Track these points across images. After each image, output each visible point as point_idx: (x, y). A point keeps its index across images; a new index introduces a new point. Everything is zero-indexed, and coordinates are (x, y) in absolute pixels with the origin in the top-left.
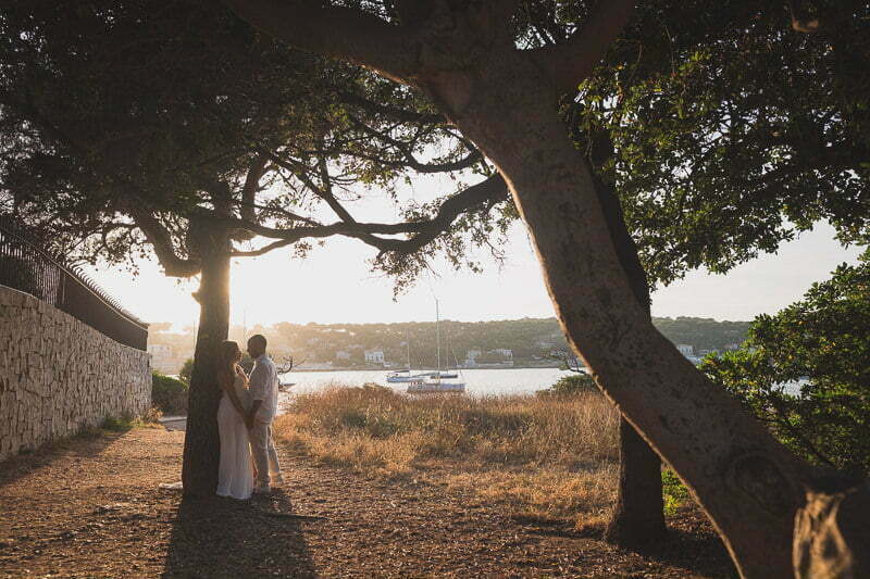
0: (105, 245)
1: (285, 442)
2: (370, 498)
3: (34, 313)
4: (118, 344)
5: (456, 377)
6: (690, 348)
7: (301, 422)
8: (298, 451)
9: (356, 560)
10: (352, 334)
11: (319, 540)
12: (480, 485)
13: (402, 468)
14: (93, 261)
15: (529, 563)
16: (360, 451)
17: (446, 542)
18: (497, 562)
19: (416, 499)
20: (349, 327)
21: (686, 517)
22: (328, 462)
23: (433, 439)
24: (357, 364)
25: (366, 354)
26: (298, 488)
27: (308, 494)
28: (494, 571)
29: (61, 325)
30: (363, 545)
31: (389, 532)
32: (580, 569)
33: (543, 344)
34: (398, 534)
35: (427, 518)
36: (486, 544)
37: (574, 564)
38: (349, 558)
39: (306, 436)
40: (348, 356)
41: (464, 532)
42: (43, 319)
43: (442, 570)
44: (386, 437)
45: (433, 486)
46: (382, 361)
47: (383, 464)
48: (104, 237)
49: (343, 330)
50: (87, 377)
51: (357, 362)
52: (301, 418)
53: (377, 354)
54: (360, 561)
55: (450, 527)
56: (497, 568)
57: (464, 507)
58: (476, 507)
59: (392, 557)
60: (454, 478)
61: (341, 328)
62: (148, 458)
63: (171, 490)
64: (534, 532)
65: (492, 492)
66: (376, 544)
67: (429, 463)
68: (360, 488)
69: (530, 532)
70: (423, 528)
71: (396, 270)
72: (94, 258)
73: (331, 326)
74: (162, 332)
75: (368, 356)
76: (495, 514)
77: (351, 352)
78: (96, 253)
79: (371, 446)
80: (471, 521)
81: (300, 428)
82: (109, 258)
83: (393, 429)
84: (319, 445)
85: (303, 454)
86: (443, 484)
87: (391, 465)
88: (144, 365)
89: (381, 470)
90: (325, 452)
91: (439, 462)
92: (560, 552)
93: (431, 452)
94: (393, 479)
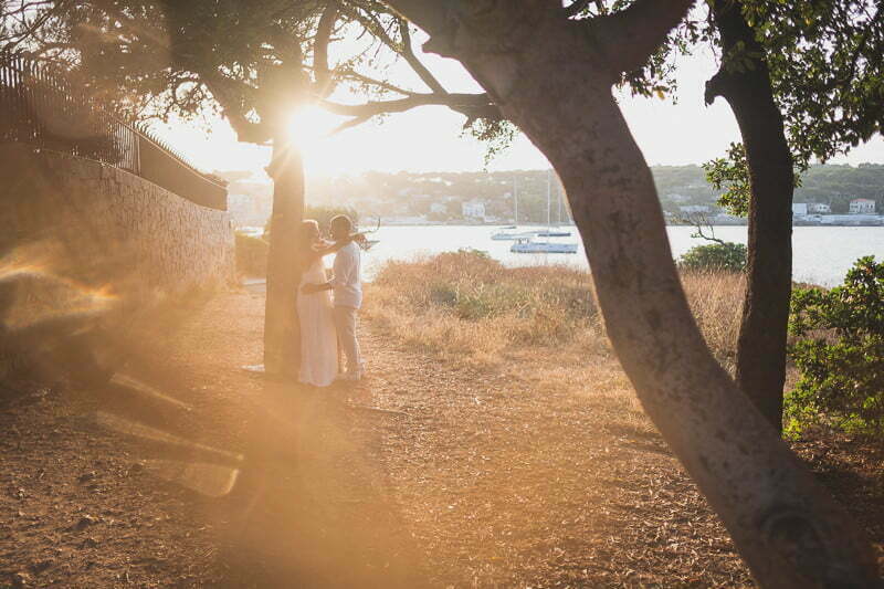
0: (175, 102)
1: (371, 319)
2: (454, 392)
3: (112, 182)
4: (197, 206)
5: (569, 235)
6: (872, 203)
7: (386, 297)
8: (383, 332)
9: (433, 465)
10: (448, 184)
11: (397, 439)
12: (575, 383)
13: (490, 358)
14: (165, 119)
15: (617, 483)
16: (447, 335)
17: (528, 450)
18: (581, 479)
19: (501, 397)
20: (445, 176)
21: (812, 441)
22: (414, 346)
23: (528, 324)
24: (454, 218)
25: (464, 206)
26: (381, 375)
27: (390, 383)
28: (576, 489)
29: (139, 192)
30: (441, 447)
31: (470, 434)
32: (672, 494)
33: (677, 196)
34: (479, 438)
35: (512, 420)
36: (573, 456)
37: (667, 487)
38: (426, 462)
39: (391, 313)
40: (443, 209)
41: (550, 440)
42: (122, 189)
43: (520, 484)
44: (476, 319)
45: (523, 381)
46: (483, 215)
47: (470, 353)
48: (174, 92)
49: (438, 180)
50: (169, 245)
51: (454, 215)
52: (387, 292)
53: (477, 207)
54: (437, 466)
55: (536, 432)
56: (580, 486)
57: (554, 410)
58: (568, 410)
59: (470, 464)
60: (547, 373)
61: (436, 177)
62: (233, 333)
63: (254, 373)
64: (627, 445)
65: (588, 392)
66: (454, 448)
67: (521, 353)
68: (443, 379)
69: (623, 445)
70: (507, 433)
71: (488, 135)
72: (166, 116)
73: (424, 175)
74: (243, 181)
75: (466, 208)
76: (587, 421)
77: (448, 204)
78: (168, 109)
79: (461, 329)
80: (559, 427)
81: (386, 303)
82: (181, 115)
83: (485, 310)
84: (404, 324)
85: (388, 334)
86: (533, 380)
87: (479, 354)
88: (226, 225)
89: (468, 359)
90: (409, 334)
91: (533, 352)
92: (654, 473)
93: (525, 340)
94: (481, 371)
